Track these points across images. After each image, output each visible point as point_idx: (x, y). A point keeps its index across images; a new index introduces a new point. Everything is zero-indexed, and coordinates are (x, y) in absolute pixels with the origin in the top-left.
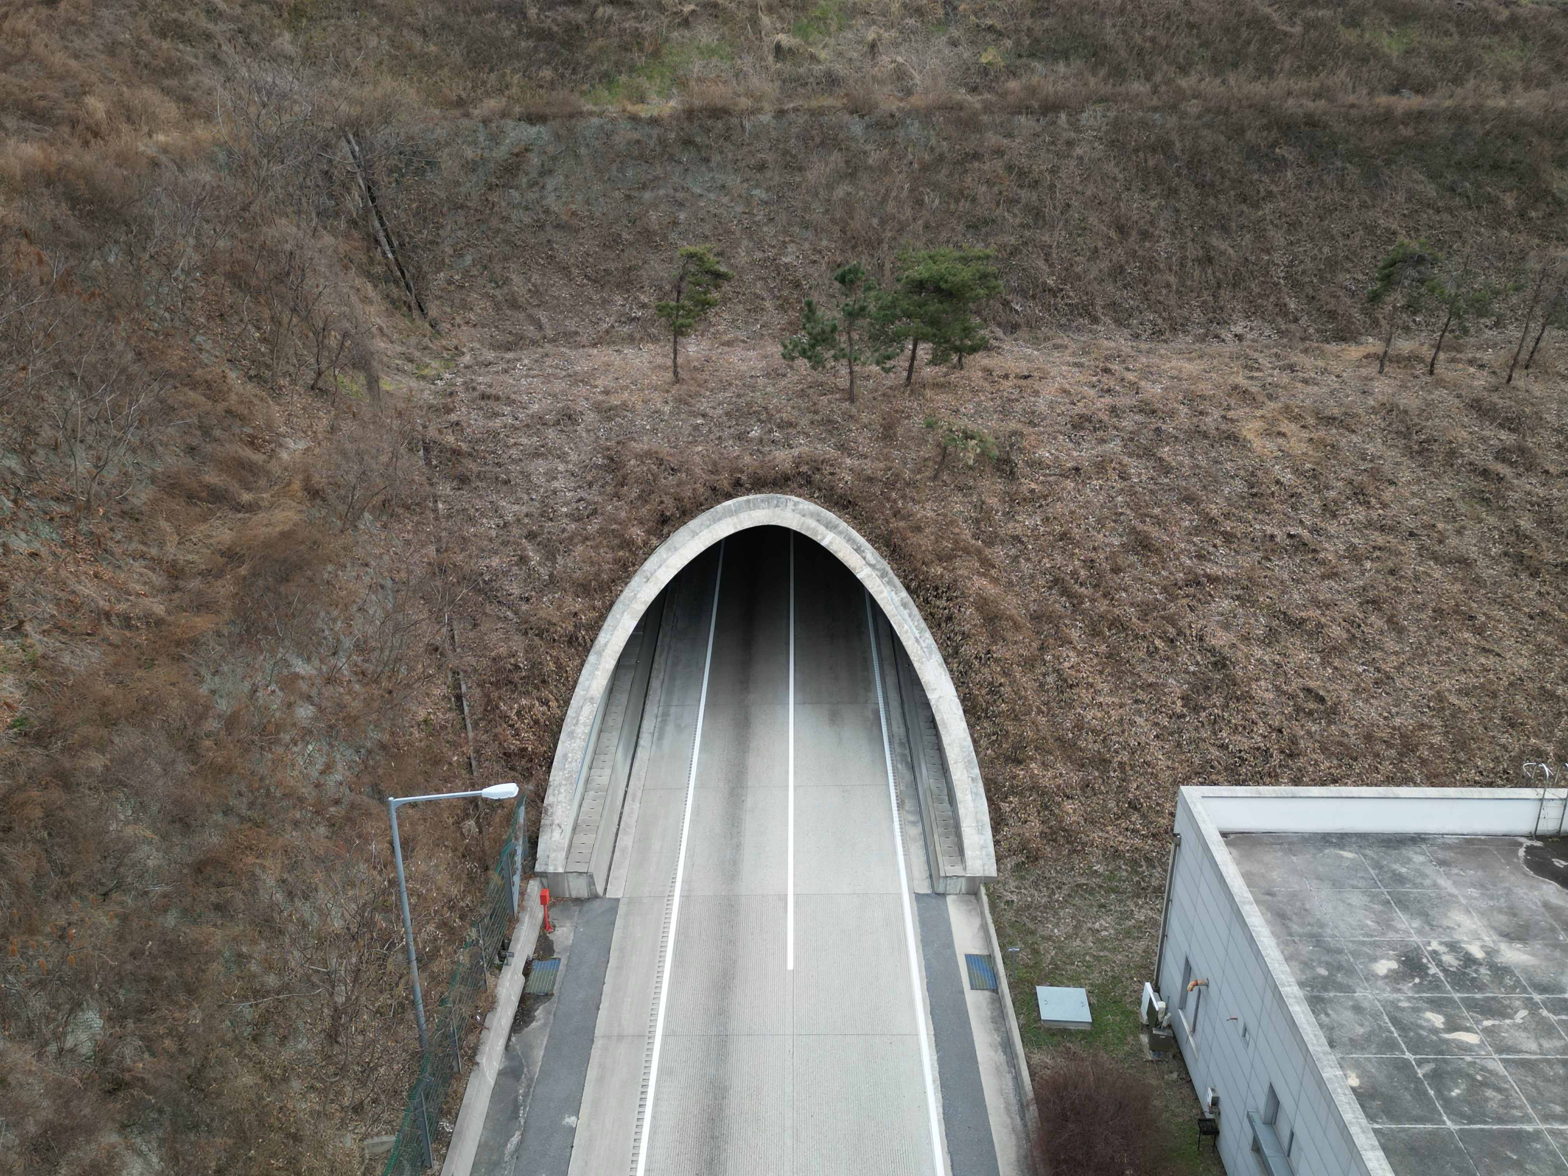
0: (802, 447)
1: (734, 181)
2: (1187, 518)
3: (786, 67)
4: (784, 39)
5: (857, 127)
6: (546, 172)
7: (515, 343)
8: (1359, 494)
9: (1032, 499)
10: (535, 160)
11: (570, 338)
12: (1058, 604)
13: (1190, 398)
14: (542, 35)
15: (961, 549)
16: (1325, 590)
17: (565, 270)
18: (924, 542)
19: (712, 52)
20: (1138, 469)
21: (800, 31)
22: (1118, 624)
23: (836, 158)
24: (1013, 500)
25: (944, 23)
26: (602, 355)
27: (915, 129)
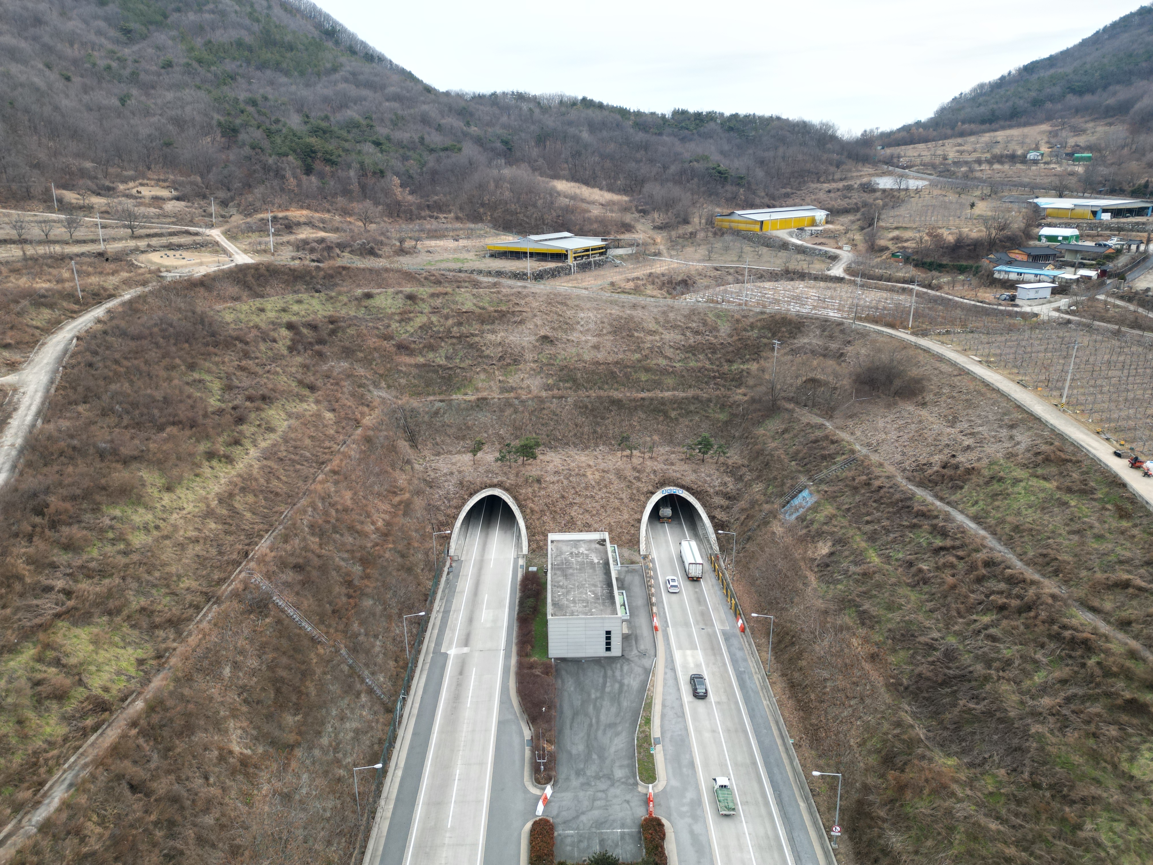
0: (500, 478)
1: (488, 414)
2: (573, 491)
3: (502, 385)
4: (501, 378)
5: (516, 402)
6: (444, 413)
7: (438, 454)
8: (606, 486)
9: (544, 488)
10: (442, 411)
11: (450, 452)
12: (546, 508)
13: (579, 467)
14: (443, 378)
15: (529, 498)
16: (594, 505)
17: (449, 436)
18: (521, 497)
19: (484, 380)
20: (565, 482)
21: (504, 375)
22: (555, 512)
23: (512, 409)
24: (540, 488)
25: (539, 373)
26: (458, 457)
27: (530, 402)
